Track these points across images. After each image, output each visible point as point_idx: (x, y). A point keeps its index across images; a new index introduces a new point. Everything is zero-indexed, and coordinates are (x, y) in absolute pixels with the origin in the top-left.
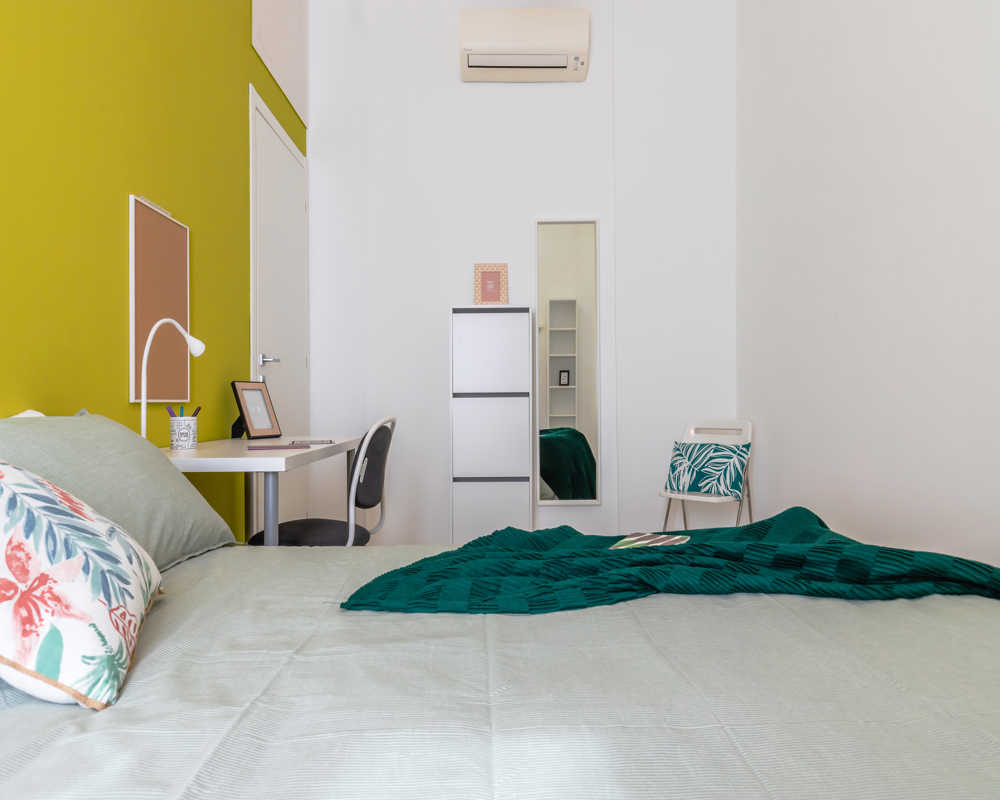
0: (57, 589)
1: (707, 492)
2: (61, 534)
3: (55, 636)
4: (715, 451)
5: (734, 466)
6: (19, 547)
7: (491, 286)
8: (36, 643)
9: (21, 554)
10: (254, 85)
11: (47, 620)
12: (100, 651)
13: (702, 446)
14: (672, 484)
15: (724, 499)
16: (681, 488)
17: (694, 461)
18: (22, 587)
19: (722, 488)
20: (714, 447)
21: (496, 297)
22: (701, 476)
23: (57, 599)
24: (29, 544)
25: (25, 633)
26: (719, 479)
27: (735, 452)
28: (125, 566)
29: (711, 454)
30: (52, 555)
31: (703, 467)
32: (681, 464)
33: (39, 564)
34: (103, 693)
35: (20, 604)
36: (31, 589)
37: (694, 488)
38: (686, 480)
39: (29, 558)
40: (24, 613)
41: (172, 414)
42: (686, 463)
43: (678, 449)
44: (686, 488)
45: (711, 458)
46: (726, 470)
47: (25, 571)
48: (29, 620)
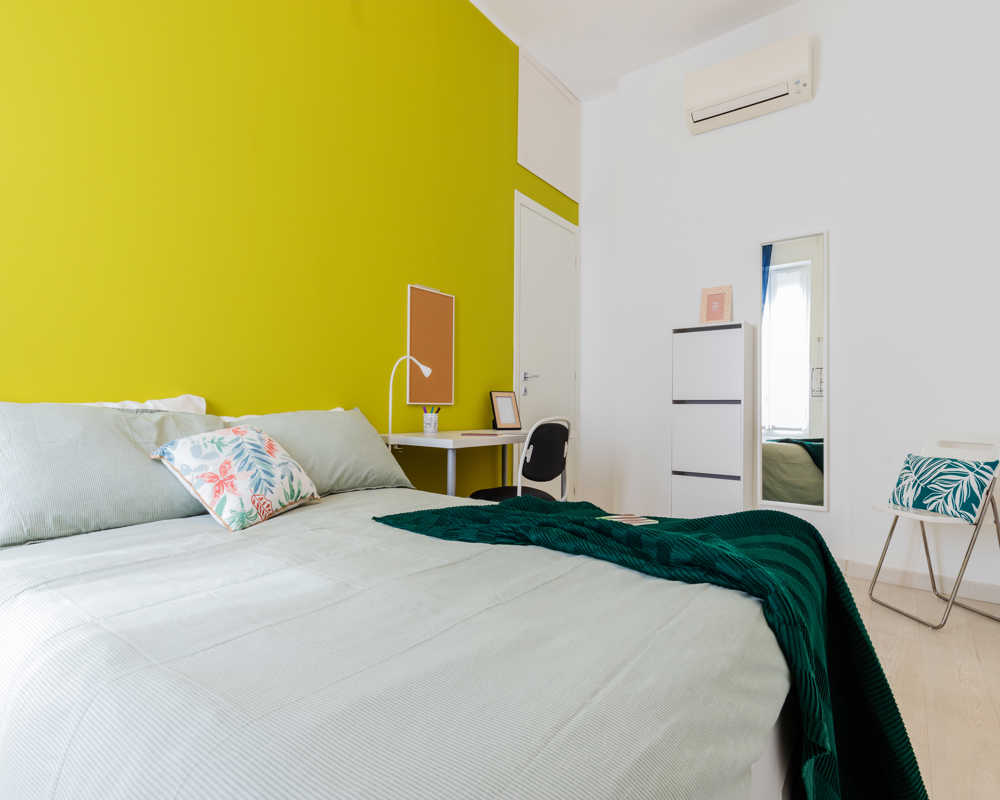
0: (235, 482)
1: (934, 511)
2: (250, 460)
3: (225, 499)
4: (949, 466)
5: (969, 485)
6: (229, 463)
7: (716, 305)
8: (218, 501)
9: (227, 466)
10: (519, 190)
11: (225, 492)
12: (239, 509)
13: (935, 460)
14: (897, 499)
15: (952, 520)
16: (905, 503)
17: (921, 475)
18: (221, 479)
19: (950, 508)
20: (949, 462)
21: (720, 314)
22: (926, 492)
23: (232, 486)
24: (233, 463)
25: (216, 496)
26: (946, 498)
27: (972, 470)
28: (276, 479)
29: (942, 470)
30: (240, 469)
31: (930, 483)
32: (907, 478)
33: (234, 470)
34: (234, 526)
35: (218, 485)
36: (225, 480)
37: (919, 504)
38: (910, 495)
39: (230, 467)
40: (217, 488)
41: (426, 412)
42: (912, 477)
43: (908, 463)
44: (911, 504)
45: (941, 474)
46: (956, 489)
47: (225, 472)
48: (218, 491)
